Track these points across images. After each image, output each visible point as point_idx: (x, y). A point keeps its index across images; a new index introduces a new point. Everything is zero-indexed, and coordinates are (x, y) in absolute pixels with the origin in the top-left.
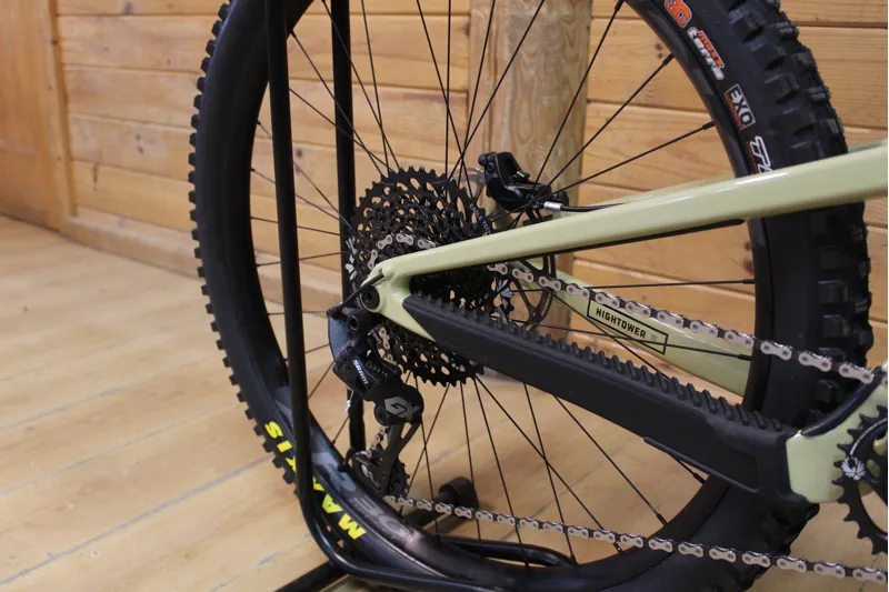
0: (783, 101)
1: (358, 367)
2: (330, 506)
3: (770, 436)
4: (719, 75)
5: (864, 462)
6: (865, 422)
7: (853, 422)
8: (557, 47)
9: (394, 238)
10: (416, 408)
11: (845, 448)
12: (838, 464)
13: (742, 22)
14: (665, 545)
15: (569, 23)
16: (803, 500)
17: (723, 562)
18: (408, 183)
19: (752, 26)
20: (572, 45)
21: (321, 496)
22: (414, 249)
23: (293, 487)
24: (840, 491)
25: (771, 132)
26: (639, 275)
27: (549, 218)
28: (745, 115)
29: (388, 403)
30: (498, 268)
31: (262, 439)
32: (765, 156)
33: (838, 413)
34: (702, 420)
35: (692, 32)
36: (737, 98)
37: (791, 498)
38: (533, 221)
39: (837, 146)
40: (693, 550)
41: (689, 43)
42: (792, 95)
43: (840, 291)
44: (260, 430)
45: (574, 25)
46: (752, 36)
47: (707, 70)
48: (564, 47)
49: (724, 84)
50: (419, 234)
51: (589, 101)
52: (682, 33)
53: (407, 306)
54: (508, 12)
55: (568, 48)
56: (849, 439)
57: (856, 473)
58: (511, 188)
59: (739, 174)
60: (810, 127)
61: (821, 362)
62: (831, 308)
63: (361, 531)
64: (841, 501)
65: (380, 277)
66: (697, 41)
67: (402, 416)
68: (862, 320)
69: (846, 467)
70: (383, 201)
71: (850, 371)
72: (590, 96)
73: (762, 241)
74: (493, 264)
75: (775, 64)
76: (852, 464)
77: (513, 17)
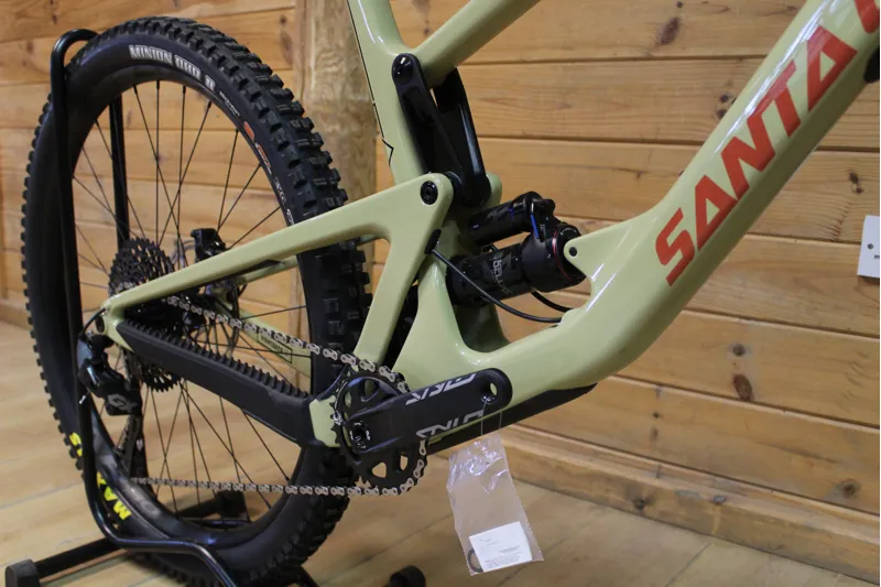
0: (298, 186)
2: (110, 495)
3: (299, 402)
4: (270, 171)
5: (342, 412)
8: (349, 156)
11: (333, 406)
12: (332, 417)
15: (359, 137)
16: (322, 444)
20: (361, 154)
21: (103, 488)
23: (81, 472)
25: (293, 206)
26: (268, 307)
28: (282, 196)
29: (111, 398)
31: (69, 447)
32: (292, 221)
34: (266, 392)
35: (257, 146)
36: (278, 186)
37: (315, 443)
41: (258, 152)
42: (304, 182)
43: (332, 305)
44: (68, 442)
45: (362, 140)
46: (281, 147)
48: (354, 156)
49: (272, 178)
53: (119, 329)
55: (358, 157)
56: (334, 399)
57: (338, 421)
63: (128, 513)
64: (336, 442)
67: (122, 409)
69: (335, 418)
75: (293, 165)
76: (336, 415)
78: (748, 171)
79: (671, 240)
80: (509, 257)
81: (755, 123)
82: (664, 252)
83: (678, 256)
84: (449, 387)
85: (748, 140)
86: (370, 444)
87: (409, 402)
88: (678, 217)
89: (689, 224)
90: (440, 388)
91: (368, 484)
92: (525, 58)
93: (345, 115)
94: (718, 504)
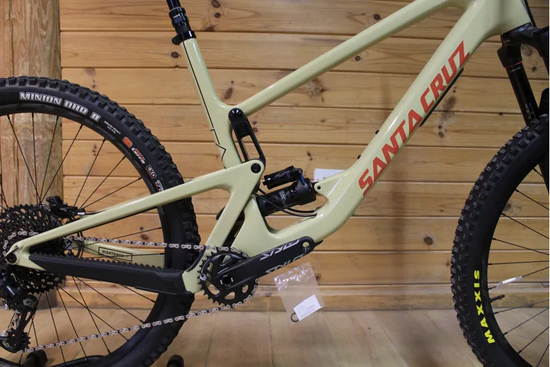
0: (164, 169)
1: (10, 289)
3: (176, 274)
4: (143, 162)
5: (206, 274)
6: (204, 262)
7: (200, 263)
8: (48, 153)
9: (17, 234)
10: (35, 303)
11: (199, 272)
12: (199, 277)
13: (148, 146)
14: (148, 325)
16: (190, 293)
17: (169, 323)
18: (19, 211)
19: (152, 147)
20: (55, 151)
22: (28, 236)
24: (201, 286)
25: (162, 179)
27: (78, 219)
28: (153, 174)
29: (24, 301)
30: (68, 237)
32: (161, 186)
33: (196, 262)
34: (154, 275)
35: (133, 149)
36: (150, 169)
37: (186, 293)
38: (72, 221)
39: (181, 181)
40: (158, 323)
41: (132, 152)
42: (167, 167)
43: (189, 224)
46: (152, 150)
47: (139, 161)
49: (145, 165)
50: (28, 231)
51: (64, 176)
52: (130, 150)
53: (31, 259)
54: (23, 138)
56: (200, 269)
57: (204, 279)
58: (62, 209)
59: (152, 193)
60: (173, 176)
61: (188, 246)
62: (187, 230)
64: (201, 289)
65: (17, 249)
66: (135, 152)
67: (30, 306)
68: (196, 233)
69: (201, 278)
70: (7, 220)
71: (197, 247)
72: (64, 173)
73: (163, 213)
74: (65, 236)
75: (161, 158)
76: (202, 276)
77: (25, 140)
78: (391, 155)
79: (364, 180)
80: (288, 192)
81: (393, 139)
82: (362, 184)
83: (367, 185)
84: (285, 248)
85: (391, 144)
86: (233, 284)
87: (261, 259)
88: (367, 171)
89: (371, 174)
90: (280, 249)
91: (222, 304)
92: (154, 102)
93: (45, 130)
94: (268, 297)
